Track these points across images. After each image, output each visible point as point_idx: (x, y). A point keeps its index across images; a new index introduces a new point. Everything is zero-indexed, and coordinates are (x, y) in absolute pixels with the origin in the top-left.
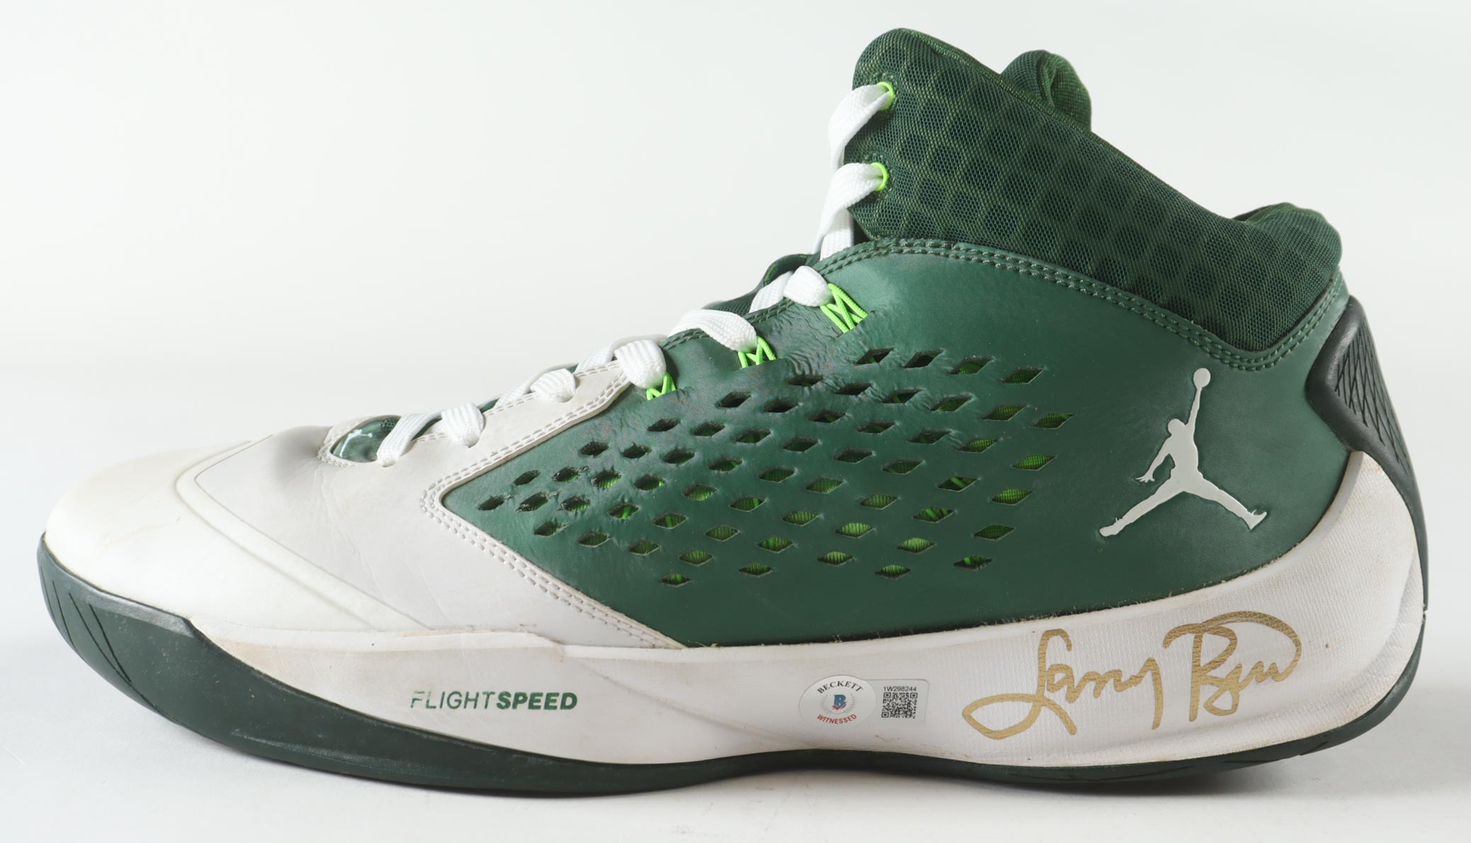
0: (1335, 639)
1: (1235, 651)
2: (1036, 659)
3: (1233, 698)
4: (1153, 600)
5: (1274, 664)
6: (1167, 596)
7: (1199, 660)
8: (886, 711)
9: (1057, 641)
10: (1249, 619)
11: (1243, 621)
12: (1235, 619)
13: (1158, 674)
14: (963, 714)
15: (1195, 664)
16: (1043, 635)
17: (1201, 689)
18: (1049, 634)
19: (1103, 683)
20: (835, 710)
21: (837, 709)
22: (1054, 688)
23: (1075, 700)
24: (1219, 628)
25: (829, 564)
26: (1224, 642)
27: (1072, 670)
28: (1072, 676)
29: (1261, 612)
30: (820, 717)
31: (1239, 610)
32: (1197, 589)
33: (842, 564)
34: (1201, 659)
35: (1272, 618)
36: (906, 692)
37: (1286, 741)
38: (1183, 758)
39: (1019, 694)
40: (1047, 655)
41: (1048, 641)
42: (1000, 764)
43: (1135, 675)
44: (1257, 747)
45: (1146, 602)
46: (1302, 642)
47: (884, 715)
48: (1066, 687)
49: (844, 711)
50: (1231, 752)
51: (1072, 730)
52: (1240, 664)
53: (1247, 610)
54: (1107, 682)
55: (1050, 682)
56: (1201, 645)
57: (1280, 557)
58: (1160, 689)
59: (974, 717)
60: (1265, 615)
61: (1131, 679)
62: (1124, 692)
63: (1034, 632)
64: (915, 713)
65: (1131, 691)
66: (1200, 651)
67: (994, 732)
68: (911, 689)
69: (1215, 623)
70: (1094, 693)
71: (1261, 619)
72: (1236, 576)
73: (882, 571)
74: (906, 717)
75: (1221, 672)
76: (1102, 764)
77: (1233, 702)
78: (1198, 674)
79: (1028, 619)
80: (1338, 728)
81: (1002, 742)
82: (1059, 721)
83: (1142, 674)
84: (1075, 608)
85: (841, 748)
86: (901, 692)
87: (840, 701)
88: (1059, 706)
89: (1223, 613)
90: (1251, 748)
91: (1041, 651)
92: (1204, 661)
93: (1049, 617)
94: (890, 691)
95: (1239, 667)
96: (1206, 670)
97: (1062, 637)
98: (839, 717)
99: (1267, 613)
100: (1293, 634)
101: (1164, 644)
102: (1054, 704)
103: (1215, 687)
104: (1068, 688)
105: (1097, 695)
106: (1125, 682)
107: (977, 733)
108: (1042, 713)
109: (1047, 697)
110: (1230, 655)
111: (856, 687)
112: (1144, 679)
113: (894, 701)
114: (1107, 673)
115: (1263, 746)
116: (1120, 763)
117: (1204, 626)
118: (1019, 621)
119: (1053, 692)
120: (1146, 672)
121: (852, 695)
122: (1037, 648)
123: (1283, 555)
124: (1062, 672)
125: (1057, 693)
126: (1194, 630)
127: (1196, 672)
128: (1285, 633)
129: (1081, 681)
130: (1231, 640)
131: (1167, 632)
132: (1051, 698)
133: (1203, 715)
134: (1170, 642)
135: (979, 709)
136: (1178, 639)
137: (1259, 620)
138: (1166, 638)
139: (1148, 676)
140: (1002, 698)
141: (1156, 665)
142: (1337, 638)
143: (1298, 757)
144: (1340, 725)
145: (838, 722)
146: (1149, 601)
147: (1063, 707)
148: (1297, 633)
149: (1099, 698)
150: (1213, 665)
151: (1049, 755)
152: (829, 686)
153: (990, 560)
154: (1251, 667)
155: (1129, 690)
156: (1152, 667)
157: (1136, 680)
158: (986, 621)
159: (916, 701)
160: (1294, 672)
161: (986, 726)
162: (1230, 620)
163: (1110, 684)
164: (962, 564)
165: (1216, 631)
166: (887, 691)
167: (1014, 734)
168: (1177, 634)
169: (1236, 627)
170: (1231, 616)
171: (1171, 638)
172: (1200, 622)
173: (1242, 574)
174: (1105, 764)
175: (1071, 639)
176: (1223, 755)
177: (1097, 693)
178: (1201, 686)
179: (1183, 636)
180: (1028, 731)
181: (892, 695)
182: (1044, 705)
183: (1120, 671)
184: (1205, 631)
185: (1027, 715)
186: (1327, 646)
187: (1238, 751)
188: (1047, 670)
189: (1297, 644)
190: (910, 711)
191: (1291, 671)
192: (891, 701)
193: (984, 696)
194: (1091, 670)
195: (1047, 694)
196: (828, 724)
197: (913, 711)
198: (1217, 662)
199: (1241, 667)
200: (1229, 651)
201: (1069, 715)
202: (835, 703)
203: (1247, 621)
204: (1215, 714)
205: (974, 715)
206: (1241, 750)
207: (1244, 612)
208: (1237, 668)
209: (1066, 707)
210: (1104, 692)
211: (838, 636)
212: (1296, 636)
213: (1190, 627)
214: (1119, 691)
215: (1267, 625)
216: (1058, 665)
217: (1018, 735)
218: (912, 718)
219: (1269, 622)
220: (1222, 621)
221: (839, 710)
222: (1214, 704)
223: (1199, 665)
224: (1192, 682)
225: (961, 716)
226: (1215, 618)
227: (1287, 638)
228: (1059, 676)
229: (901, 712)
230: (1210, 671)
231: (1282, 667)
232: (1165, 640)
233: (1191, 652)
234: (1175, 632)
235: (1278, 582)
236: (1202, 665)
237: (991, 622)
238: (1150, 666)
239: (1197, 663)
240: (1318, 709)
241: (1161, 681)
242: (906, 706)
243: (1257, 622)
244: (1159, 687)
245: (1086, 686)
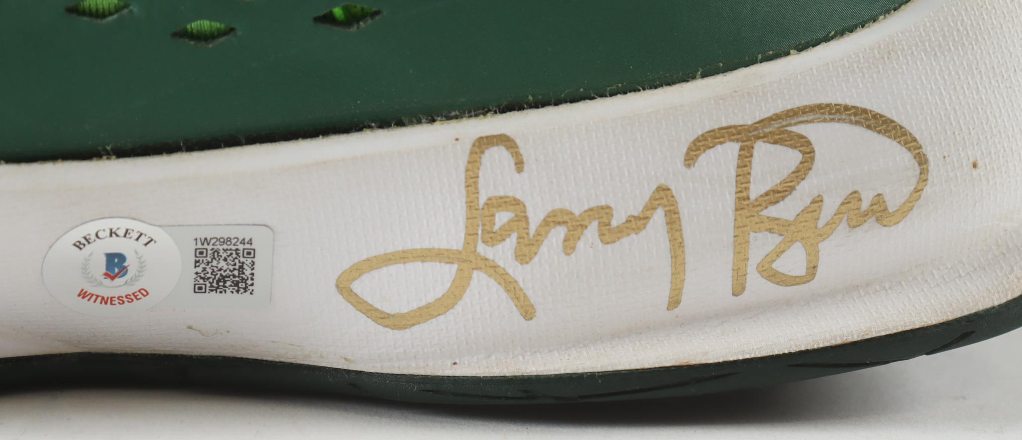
0: (990, 153)
1: (811, 172)
2: (463, 186)
3: (808, 254)
4: (670, 83)
5: (879, 195)
6: (694, 78)
7: (747, 189)
8: (201, 281)
9: (497, 155)
10: (837, 116)
11: (825, 121)
12: (811, 117)
13: (675, 213)
14: (337, 286)
15: (741, 195)
16: (474, 145)
17: (751, 239)
18: (484, 143)
19: (579, 230)
20: (108, 281)
21: (113, 278)
22: (494, 238)
23: (531, 259)
24: (783, 132)
25: (85, 19)
26: (793, 157)
27: (524, 206)
28: (526, 218)
29: (858, 105)
30: (83, 294)
31: (818, 102)
32: (746, 65)
33: (110, 19)
34: (752, 186)
35: (876, 116)
36: (234, 248)
37: (900, 329)
38: (721, 360)
39: (434, 249)
40: (481, 180)
41: (483, 156)
42: (405, 372)
43: (636, 214)
44: (850, 339)
45: (656, 88)
46: (931, 158)
47: (198, 289)
48: (514, 236)
49: (126, 283)
50: (803, 348)
51: (528, 312)
52: (819, 196)
53: (833, 102)
54: (586, 227)
55: (488, 228)
56: (750, 162)
57: (895, 10)
58: (680, 240)
59: (355, 291)
60: (865, 111)
61: (628, 221)
62: (617, 243)
63: (457, 140)
64: (252, 285)
65: (627, 242)
66: (749, 174)
67: (393, 316)
68: (243, 242)
69: (776, 125)
70: (565, 247)
71: (857, 118)
72: (815, 44)
73: (186, 30)
74: (238, 291)
75: (787, 209)
76: (580, 371)
77: (809, 262)
78: (745, 212)
79: (449, 118)
80: (993, 308)
81: (407, 333)
82: (504, 295)
83: (648, 213)
84: (530, 98)
85: (129, 351)
86: (225, 247)
87: (116, 265)
88: (504, 269)
89: (789, 107)
90: (839, 341)
91: (471, 173)
92: (756, 190)
93: (485, 114)
94: (205, 246)
95: (818, 201)
96: (760, 205)
97: (508, 148)
98: (116, 293)
99: (868, 106)
100: (914, 144)
101: (685, 160)
102: (495, 267)
103: (776, 236)
104: (519, 238)
105: (569, 251)
106: (618, 227)
107: (362, 318)
108: (474, 282)
109: (482, 254)
110: (803, 179)
111: (144, 240)
112: (651, 221)
113: (215, 263)
114: (585, 211)
115: (860, 338)
116: (610, 369)
117: (756, 129)
118: (432, 121)
119: (493, 246)
120: (654, 209)
121: (136, 252)
122: (462, 169)
123: (900, 6)
124: (507, 210)
125: (500, 247)
126: (739, 137)
127: (742, 209)
128: (899, 142)
129: (540, 226)
130: (804, 153)
131: (692, 139)
132: (490, 256)
133: (757, 285)
134: (697, 156)
135: (364, 277)
136: (710, 152)
137: (853, 118)
138: (690, 149)
139: (659, 217)
140: (403, 257)
141: (673, 197)
142: (993, 151)
143: (923, 359)
144: (996, 303)
145: (116, 301)
146: (661, 86)
147: (510, 271)
148: (921, 142)
149: (573, 255)
150: (771, 197)
151: (490, 356)
152: (93, 237)
153: (377, 13)
154: (839, 201)
155: (625, 240)
156: (664, 201)
157: (637, 223)
158: (374, 121)
159: (253, 263)
160: (915, 210)
161: (378, 305)
162: (801, 119)
163: (592, 231)
164: (329, 19)
165: (777, 137)
166: (199, 246)
167: (426, 320)
168: (710, 142)
169: (811, 131)
170: (804, 112)
171: (698, 149)
172: (750, 123)
173: (827, 39)
174: (586, 371)
175: (522, 151)
176: (790, 354)
177: (569, 246)
178: (752, 234)
179: (719, 147)
180: (451, 315)
181: (210, 252)
182: (476, 269)
183: (608, 207)
184: (758, 138)
185: (448, 285)
186: (975, 166)
187: (816, 347)
188: (481, 206)
189: (922, 160)
190: (244, 280)
191: (911, 209)
192: (208, 263)
193: (373, 253)
194: (558, 206)
195: (482, 249)
196: (98, 307)
197: (249, 282)
198: (779, 192)
199: (822, 201)
200: (801, 173)
201: (521, 285)
202: (107, 269)
203: (832, 120)
204: (778, 283)
205: (358, 287)
206: (821, 345)
207: (828, 105)
208: (814, 202)
209: (515, 270)
210: (581, 245)
211: (109, 148)
212: (920, 147)
213: (734, 131)
214: (608, 243)
215: (869, 127)
216: (501, 198)
217: (434, 320)
218: (248, 292)
219: (873, 121)
220: (789, 121)
221: (117, 280)
222: (774, 266)
223: (748, 198)
224: (736, 227)
225: (334, 288)
226: (776, 115)
227: (904, 149)
228: (502, 218)
229: (228, 284)
230: (766, 208)
231: (893, 203)
232: (687, 154)
233: (733, 173)
234: (706, 140)
235: (889, 53)
236: (753, 196)
237: (384, 124)
238: (662, 198)
239: (744, 194)
240: (960, 276)
241: (680, 226)
242: (236, 273)
243: (851, 122)
244: (678, 234)
245: (550, 235)
